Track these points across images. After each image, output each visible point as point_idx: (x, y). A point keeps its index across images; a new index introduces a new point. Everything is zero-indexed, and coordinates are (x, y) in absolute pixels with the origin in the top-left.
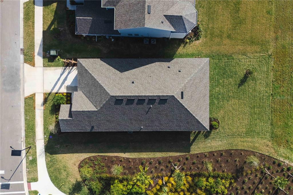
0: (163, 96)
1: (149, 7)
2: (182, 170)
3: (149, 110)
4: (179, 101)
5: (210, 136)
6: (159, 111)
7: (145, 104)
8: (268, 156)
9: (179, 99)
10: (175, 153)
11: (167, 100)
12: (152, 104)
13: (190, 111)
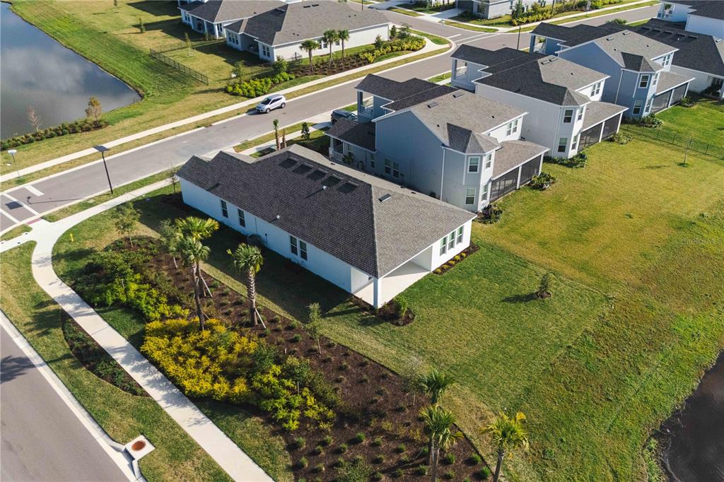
0: (355, 179)
1: (436, 104)
2: (259, 338)
3: (316, 192)
4: (371, 198)
5: (373, 327)
6: (329, 202)
7: (319, 181)
8: (467, 439)
9: (375, 200)
10: (280, 309)
11: (355, 187)
12: (328, 186)
13: (375, 222)
